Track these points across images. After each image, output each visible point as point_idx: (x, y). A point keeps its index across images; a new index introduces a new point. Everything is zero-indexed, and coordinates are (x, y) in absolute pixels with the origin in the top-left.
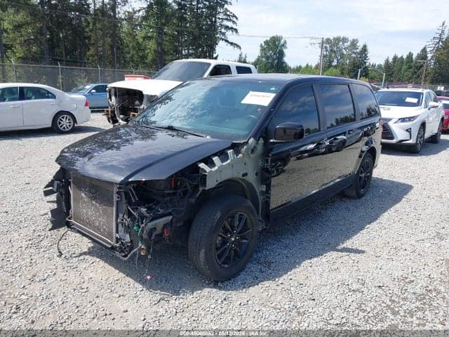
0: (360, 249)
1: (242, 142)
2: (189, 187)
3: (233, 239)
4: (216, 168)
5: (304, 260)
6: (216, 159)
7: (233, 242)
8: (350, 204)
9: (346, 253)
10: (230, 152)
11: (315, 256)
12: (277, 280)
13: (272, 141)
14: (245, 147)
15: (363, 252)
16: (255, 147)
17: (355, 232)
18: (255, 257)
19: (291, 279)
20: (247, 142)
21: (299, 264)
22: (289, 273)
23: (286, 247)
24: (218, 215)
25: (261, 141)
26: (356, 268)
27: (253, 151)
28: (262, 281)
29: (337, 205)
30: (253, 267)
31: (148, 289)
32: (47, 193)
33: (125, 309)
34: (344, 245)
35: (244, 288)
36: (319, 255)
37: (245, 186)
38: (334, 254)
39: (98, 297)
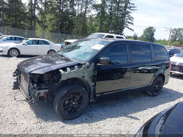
0: (138, 118)
1: (83, 63)
2: (56, 79)
3: (74, 103)
4: (67, 72)
5: (108, 118)
6: (68, 69)
7: (74, 105)
8: (148, 98)
9: (130, 119)
10: (76, 67)
11: (115, 117)
12: (90, 124)
13: (98, 64)
14: (84, 65)
15: (138, 119)
16: (89, 66)
17: (141, 110)
18: (88, 113)
19: (97, 125)
20: (85, 64)
21: (105, 119)
22: (98, 122)
23: (104, 111)
24: (66, 91)
25: (93, 64)
26: (130, 125)
27: (88, 67)
28: (84, 123)
29: (141, 98)
30: (84, 117)
31: (37, 117)
32: (14, 76)
33: (22, 123)
34: (132, 115)
35: (74, 124)
36: (117, 117)
37: (85, 82)
38: (124, 118)
39: (17, 117)
